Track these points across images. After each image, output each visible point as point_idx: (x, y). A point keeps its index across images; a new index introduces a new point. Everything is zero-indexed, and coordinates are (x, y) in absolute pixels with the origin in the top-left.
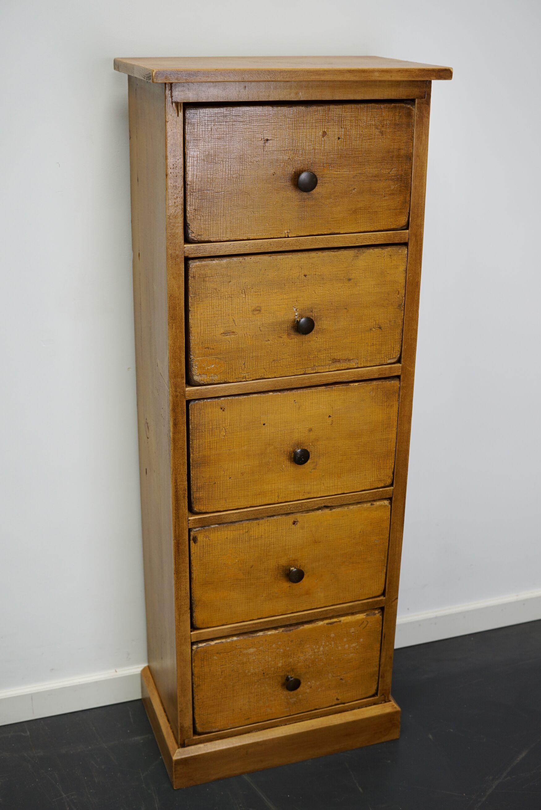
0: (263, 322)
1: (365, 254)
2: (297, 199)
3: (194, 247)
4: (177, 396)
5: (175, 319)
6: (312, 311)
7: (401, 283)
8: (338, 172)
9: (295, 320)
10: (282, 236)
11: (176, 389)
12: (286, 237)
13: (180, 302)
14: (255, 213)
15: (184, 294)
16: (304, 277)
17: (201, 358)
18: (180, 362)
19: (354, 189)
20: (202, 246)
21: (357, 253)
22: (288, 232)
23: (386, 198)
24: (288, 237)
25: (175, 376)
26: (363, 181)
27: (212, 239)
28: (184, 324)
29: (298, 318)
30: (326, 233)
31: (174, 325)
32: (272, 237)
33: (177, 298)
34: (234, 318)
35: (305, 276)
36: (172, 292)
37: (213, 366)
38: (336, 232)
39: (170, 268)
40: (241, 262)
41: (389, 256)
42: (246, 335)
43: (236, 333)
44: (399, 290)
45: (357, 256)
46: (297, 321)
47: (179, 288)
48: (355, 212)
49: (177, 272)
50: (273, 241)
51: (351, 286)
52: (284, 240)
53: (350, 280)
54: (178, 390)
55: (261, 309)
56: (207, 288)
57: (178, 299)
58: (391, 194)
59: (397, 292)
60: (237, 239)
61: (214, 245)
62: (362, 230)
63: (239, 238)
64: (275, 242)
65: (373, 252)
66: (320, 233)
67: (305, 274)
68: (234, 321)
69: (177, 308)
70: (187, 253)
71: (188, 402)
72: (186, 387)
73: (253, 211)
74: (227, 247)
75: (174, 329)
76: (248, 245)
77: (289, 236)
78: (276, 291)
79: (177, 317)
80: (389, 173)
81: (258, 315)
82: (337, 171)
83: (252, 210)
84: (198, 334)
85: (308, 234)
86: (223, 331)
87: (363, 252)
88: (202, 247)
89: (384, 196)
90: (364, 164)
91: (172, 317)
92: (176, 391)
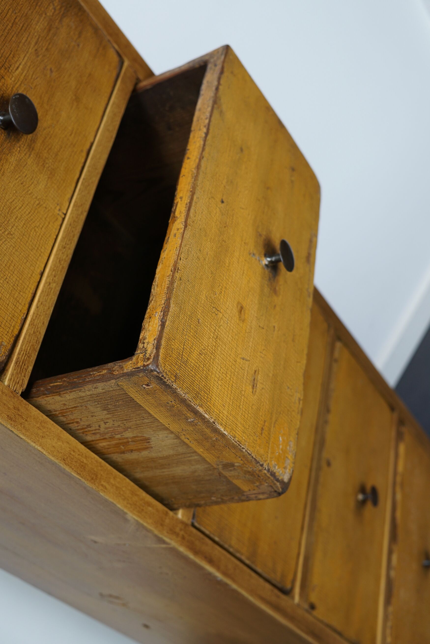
2: (25, 154)
3: (15, 370)
4: (183, 538)
5: (97, 476)
8: (21, 67)
10: (60, 223)
11: (175, 533)
12: (64, 219)
13: (79, 451)
14: (12, 233)
15: (71, 437)
16: (223, 204)
18: (149, 504)
19: (51, 69)
20: (19, 354)
21: (218, 108)
22: (59, 210)
23: (81, 46)
24: (65, 215)
25: (162, 525)
26: (47, 49)
27: (16, 332)
28: (107, 465)
30: (83, 160)
31: (103, 483)
32: (55, 237)
33: (72, 453)
36: (60, 455)
38: (88, 146)
39: (27, 433)
41: (232, 75)
45: (221, 111)
47: (59, 438)
48: (77, 99)
49: (38, 425)
50: (62, 241)
52: (67, 225)
53: (242, 150)
54: (177, 530)
57: (74, 451)
58: (79, 36)
60: (34, 292)
61: (26, 334)
62: (100, 113)
63: (33, 287)
64: (63, 238)
66: (80, 168)
69: (85, 461)
70: (18, 389)
71: (193, 525)
72: (176, 514)
73: (8, 234)
74: (37, 315)
75: (107, 486)
76: (51, 281)
77: (65, 212)
79: (95, 469)
80: (55, 9)
82: (18, 68)
83: (6, 233)
85: (74, 185)
88: (20, 356)
89: (78, 45)
90: (28, 26)
91: (92, 479)
92: (177, 535)
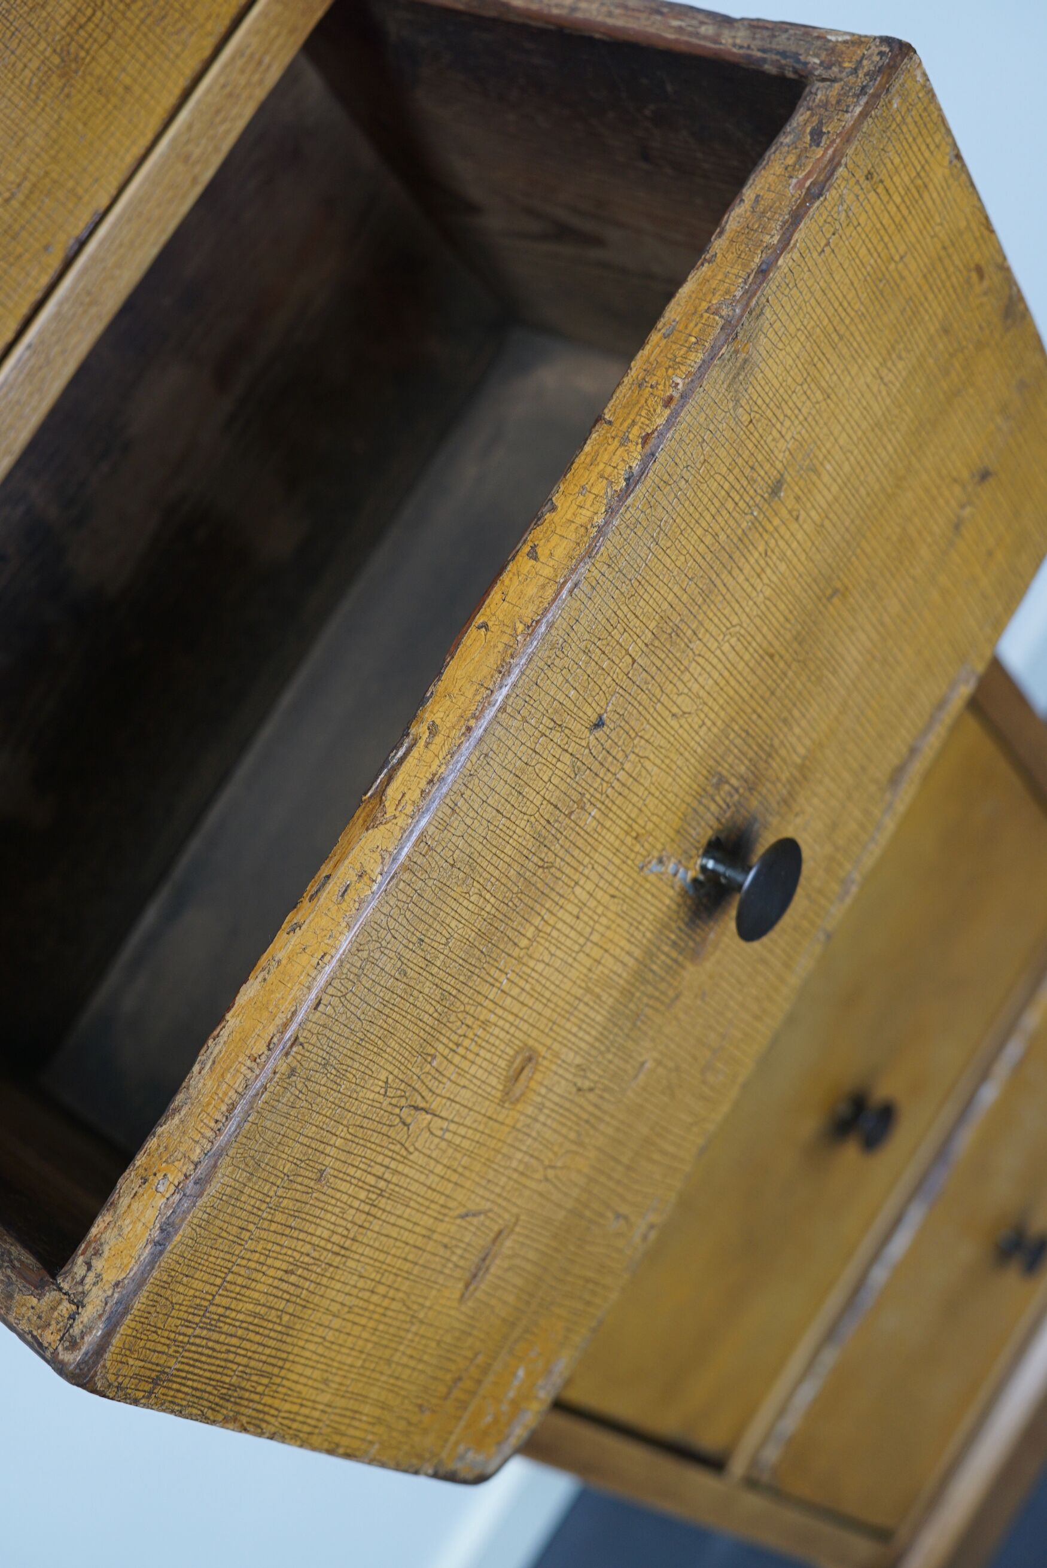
0: (578, 1060)
1: (768, 312)
6: (722, 780)
7: (968, 227)
9: (684, 893)
16: (599, 733)
17: (462, 1423)
21: (736, 352)
29: (686, 872)
34: (457, 1212)
35: (599, 724)
37: (521, 1373)
40: (293, 1072)
41: (866, 184)
42: (551, 1173)
43: (513, 1220)
44: (977, 257)
45: (745, 361)
46: (695, 881)
51: (798, 499)
53: (776, 489)
55: (531, 1049)
56: (255, 1315)
59: (974, 276)
65: (796, 255)
67: (594, 718)
68: (463, 1217)
78: (530, 932)
81: (538, 1076)
84: (379, 1421)
86: (461, 1285)
87: (758, 311)
